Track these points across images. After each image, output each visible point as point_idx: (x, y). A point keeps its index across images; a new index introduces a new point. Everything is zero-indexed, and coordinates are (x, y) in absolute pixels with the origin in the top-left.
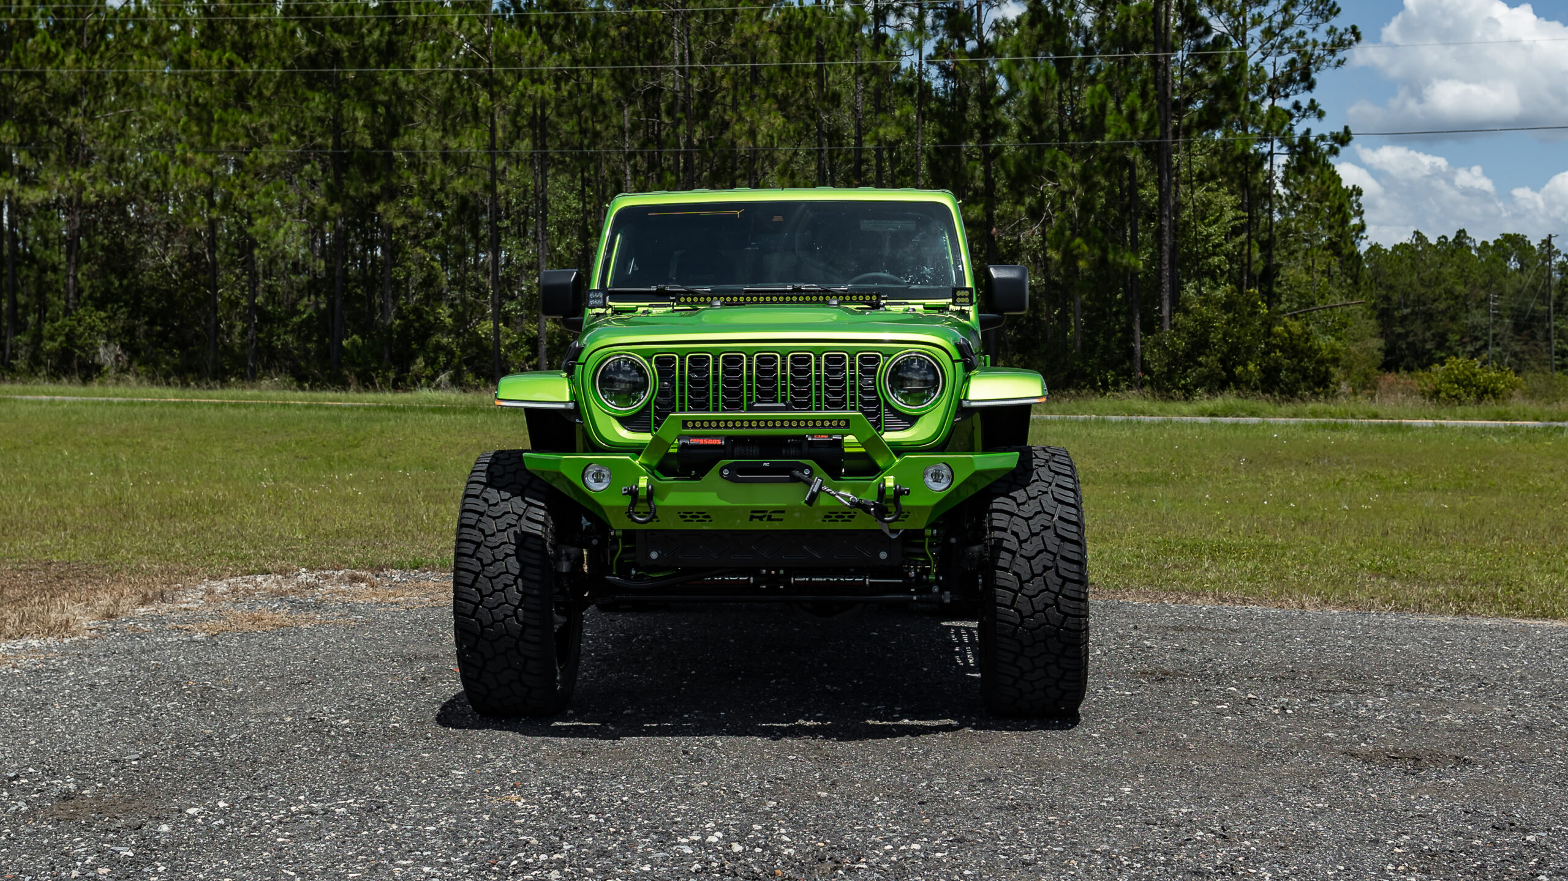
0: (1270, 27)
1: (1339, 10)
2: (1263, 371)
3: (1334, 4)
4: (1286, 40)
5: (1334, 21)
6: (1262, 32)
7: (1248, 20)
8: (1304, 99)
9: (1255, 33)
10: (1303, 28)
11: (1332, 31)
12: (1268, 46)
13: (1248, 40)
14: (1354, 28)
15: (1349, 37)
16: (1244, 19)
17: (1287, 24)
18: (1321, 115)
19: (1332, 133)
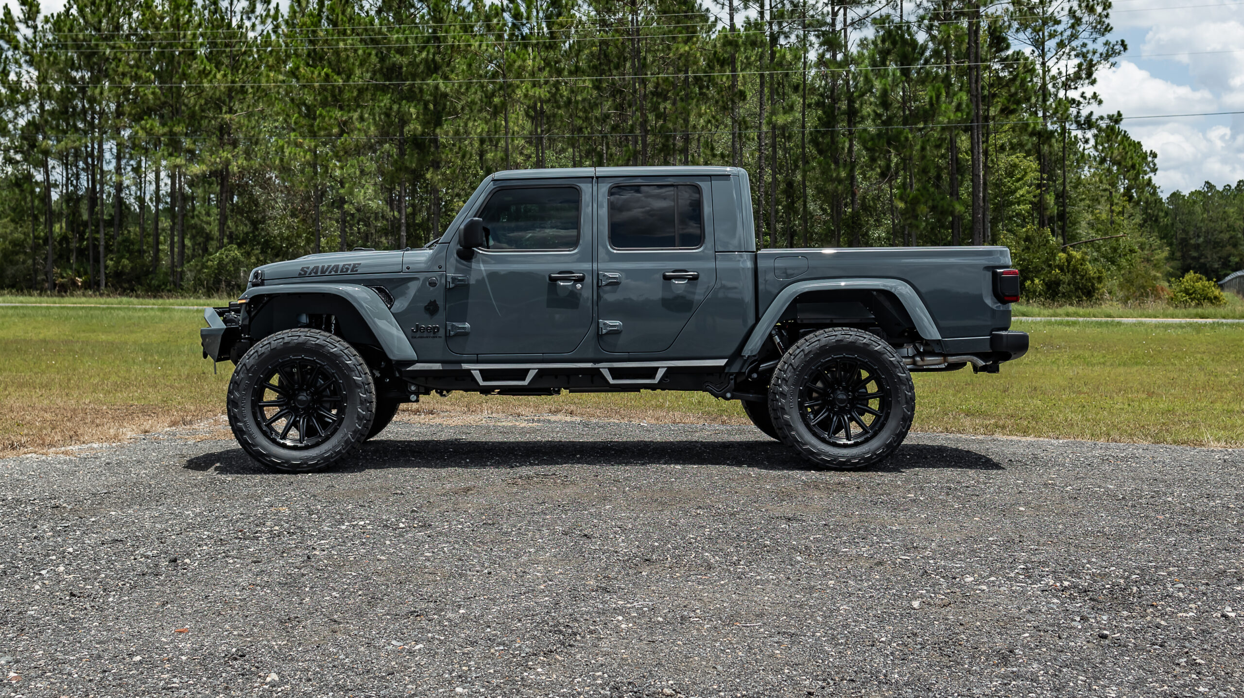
0: (1062, 41)
1: (1112, 28)
2: (1046, 284)
3: (1108, 25)
4: (1073, 49)
5: (1108, 36)
6: (1057, 44)
7: (1046, 34)
8: (1089, 91)
9: (1051, 44)
10: (1086, 41)
11: (1107, 43)
12: (1061, 53)
13: (1046, 50)
14: (1123, 41)
15: (1118, 48)
16: (1043, 34)
17: (1074, 37)
18: (1100, 102)
19: (1108, 116)
